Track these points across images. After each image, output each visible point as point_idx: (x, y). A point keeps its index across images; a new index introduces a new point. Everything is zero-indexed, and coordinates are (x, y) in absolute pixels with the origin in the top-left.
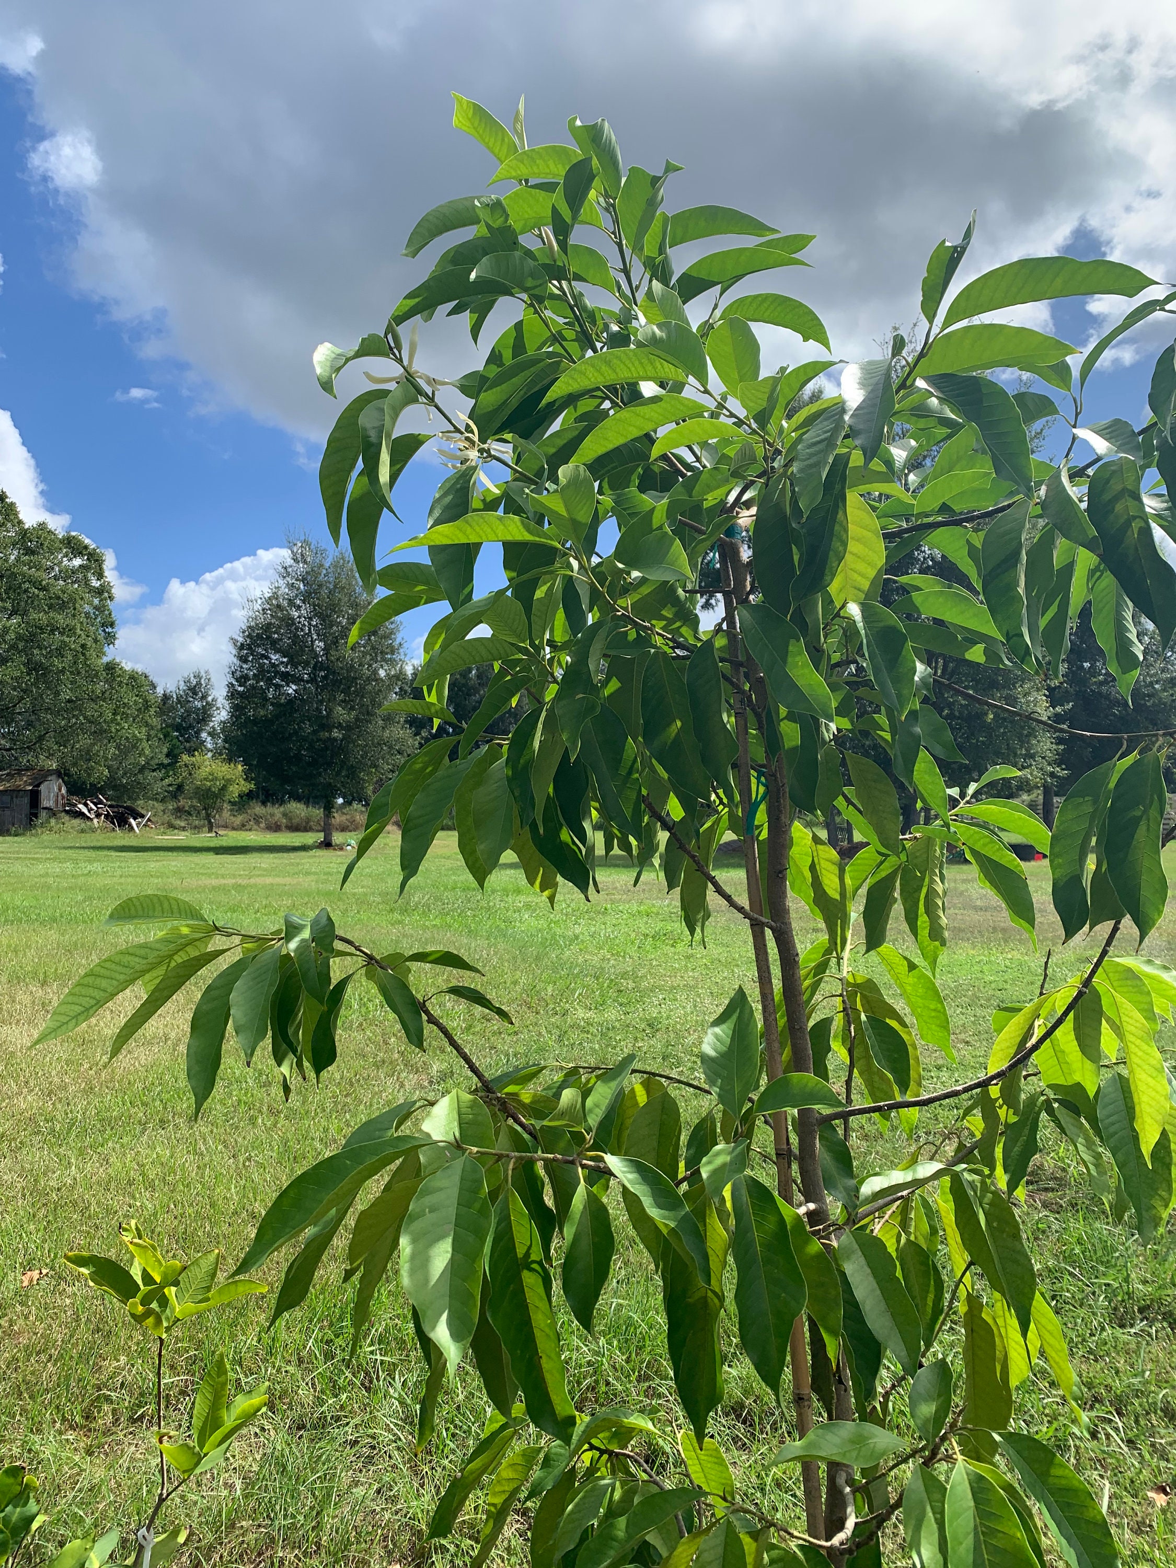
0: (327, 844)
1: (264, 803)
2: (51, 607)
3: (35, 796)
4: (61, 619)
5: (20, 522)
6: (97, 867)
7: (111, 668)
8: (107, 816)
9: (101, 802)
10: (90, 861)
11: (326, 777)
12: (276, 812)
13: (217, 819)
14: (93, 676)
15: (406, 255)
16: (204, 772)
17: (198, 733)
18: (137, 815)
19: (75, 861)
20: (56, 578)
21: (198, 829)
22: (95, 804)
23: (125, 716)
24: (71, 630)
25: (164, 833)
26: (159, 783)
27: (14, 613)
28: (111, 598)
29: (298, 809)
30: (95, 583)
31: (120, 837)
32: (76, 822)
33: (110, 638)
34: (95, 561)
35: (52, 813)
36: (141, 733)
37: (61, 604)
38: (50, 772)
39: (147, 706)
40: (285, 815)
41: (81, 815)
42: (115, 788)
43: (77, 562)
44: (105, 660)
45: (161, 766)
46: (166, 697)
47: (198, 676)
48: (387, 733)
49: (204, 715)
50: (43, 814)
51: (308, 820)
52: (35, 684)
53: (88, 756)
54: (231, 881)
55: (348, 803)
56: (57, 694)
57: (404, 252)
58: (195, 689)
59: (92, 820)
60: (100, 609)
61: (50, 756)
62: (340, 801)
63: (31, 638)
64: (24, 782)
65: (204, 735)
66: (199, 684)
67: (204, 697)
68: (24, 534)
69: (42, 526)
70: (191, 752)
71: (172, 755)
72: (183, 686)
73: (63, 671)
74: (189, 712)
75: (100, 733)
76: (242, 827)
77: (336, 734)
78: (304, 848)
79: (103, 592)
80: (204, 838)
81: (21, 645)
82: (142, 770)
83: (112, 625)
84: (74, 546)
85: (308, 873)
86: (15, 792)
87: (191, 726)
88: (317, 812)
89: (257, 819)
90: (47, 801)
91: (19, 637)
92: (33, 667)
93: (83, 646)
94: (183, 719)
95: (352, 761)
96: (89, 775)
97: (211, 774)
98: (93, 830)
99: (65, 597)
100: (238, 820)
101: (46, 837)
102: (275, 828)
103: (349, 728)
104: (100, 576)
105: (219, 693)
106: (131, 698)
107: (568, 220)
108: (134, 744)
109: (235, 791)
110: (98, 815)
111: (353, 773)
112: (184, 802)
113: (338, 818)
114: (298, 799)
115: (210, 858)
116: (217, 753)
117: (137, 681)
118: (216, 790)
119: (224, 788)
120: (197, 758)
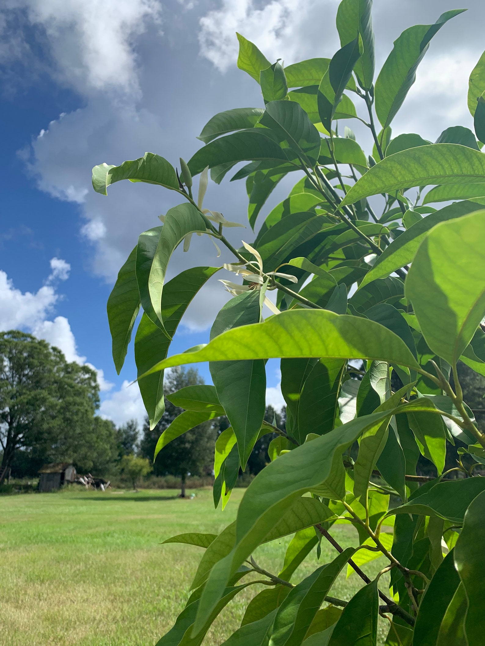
0: (183, 496)
1: (157, 476)
2: (75, 394)
3: (63, 475)
4: (78, 399)
5: (66, 362)
6: (84, 509)
7: (97, 419)
8: (92, 484)
9: (89, 477)
10: (82, 505)
11: (183, 465)
12: (162, 480)
13: (137, 483)
14: (89, 422)
15: (200, 139)
16: (133, 462)
17: (131, 445)
18: (104, 483)
19: (76, 505)
20: (78, 383)
21: (128, 488)
22: (87, 478)
23: (102, 439)
24: (81, 404)
25: (115, 491)
26: (114, 468)
27: (61, 397)
28: (99, 390)
29: (171, 478)
30: (93, 384)
31: (96, 493)
32: (79, 486)
33: (98, 407)
34: (94, 375)
35: (69, 482)
36: (107, 447)
37: (79, 393)
38: (69, 465)
39: (111, 434)
40: (166, 481)
41: (80, 483)
42: (96, 470)
43: (87, 376)
44: (95, 416)
45: (115, 461)
46: (120, 430)
47: (132, 421)
48: (208, 445)
49: (134, 438)
50: (66, 483)
51: (175, 483)
52: (66, 427)
53: (85, 458)
54: (139, 517)
55: (192, 475)
56: (74, 431)
57: (199, 136)
58: (131, 426)
59: (85, 485)
60: (94, 395)
61: (70, 457)
62: (189, 474)
63: (66, 408)
64: (59, 469)
65: (134, 446)
66: (133, 424)
67: (135, 430)
68: (67, 366)
69: (74, 363)
70: (128, 454)
71: (120, 455)
72: (126, 426)
73: (77, 421)
74: (128, 437)
75: (91, 447)
76: (148, 487)
77: (188, 445)
78: (173, 498)
79: (96, 388)
80: (131, 493)
81: (62, 411)
82: (108, 462)
83: (99, 401)
84: (86, 370)
85: (173, 512)
86: (55, 473)
87: (128, 442)
88: (179, 480)
89: (154, 483)
90: (68, 477)
91: (62, 408)
92: (66, 420)
93: (86, 410)
94: (125, 439)
95: (194, 457)
96: (85, 466)
97: (136, 463)
98: (85, 490)
99: (81, 390)
100: (146, 484)
101: (66, 493)
102: (161, 487)
103: (192, 443)
104: (95, 381)
105: (140, 428)
106: (104, 432)
107: (332, 101)
108: (104, 451)
109: (145, 471)
110: (88, 483)
111: (194, 462)
112: (124, 476)
113: (188, 482)
114: (171, 473)
115: (132, 504)
116: (138, 455)
117: (108, 425)
118: (137, 471)
119: (140, 470)
120: (130, 457)
